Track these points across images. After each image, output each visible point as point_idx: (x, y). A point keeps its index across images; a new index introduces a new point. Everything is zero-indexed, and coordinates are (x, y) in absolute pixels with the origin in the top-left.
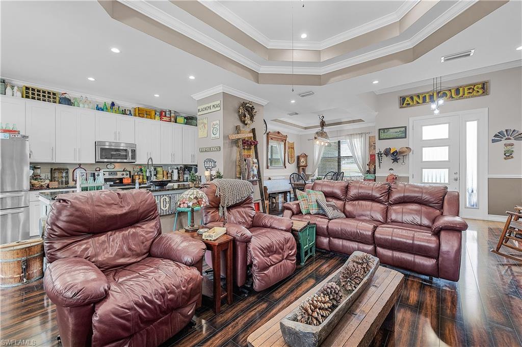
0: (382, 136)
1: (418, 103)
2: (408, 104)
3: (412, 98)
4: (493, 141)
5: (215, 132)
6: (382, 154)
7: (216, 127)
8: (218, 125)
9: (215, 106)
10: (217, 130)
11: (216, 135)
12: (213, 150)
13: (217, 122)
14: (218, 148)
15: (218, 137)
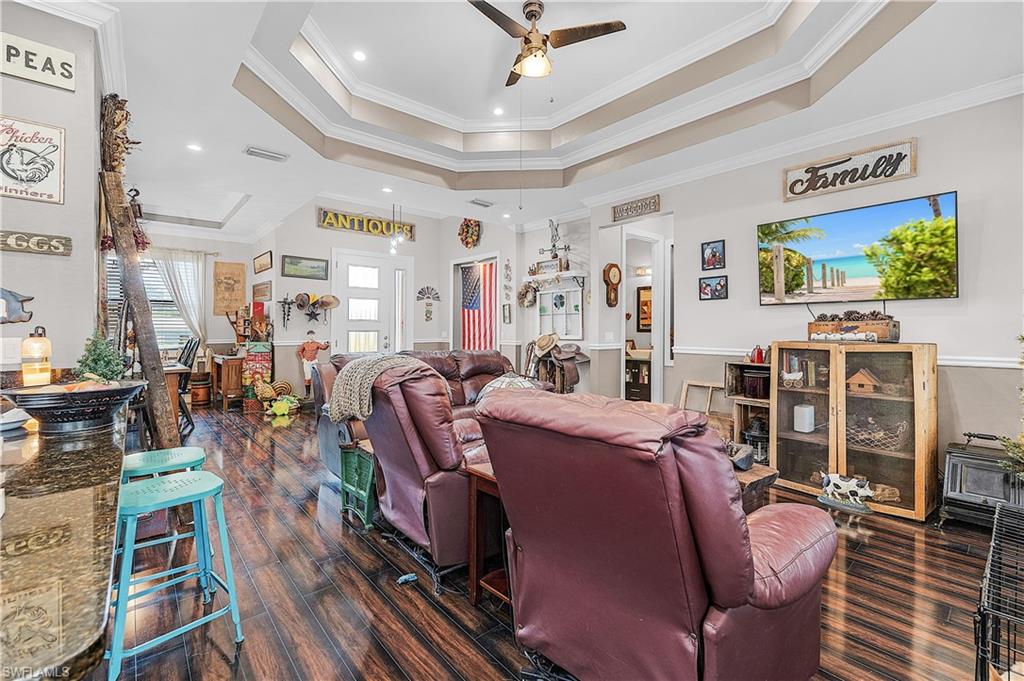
0: (289, 269)
1: (344, 227)
2: (331, 225)
3: (336, 215)
4: (419, 299)
5: (25, 167)
6: (292, 303)
7: (38, 152)
8: (56, 148)
9: (31, 57)
10: (44, 165)
11: (32, 184)
12: (9, 245)
13: (45, 132)
14: (54, 243)
15: (50, 196)
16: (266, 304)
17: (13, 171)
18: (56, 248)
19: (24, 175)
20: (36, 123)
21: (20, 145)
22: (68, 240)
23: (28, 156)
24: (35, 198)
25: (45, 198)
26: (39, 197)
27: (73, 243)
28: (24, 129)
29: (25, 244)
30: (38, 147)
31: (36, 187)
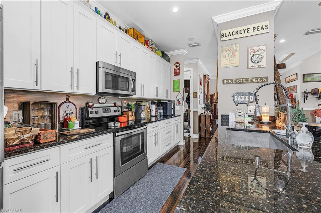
0: (306, 79)
5: (257, 59)
6: (308, 93)
7: (259, 54)
8: (264, 51)
9: (258, 28)
10: (261, 57)
11: (258, 63)
12: (253, 81)
13: (261, 48)
14: (264, 79)
15: (263, 66)
16: (294, 94)
17: (254, 61)
18: (264, 80)
19: (256, 61)
20: (259, 46)
21: (255, 53)
22: (267, 77)
23: (257, 56)
24: (259, 67)
25: (261, 66)
26: (260, 67)
27: (268, 78)
28: (256, 49)
29: (257, 80)
30: (259, 53)
31: (259, 64)
